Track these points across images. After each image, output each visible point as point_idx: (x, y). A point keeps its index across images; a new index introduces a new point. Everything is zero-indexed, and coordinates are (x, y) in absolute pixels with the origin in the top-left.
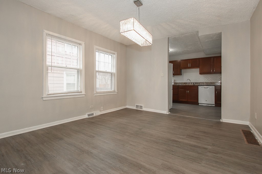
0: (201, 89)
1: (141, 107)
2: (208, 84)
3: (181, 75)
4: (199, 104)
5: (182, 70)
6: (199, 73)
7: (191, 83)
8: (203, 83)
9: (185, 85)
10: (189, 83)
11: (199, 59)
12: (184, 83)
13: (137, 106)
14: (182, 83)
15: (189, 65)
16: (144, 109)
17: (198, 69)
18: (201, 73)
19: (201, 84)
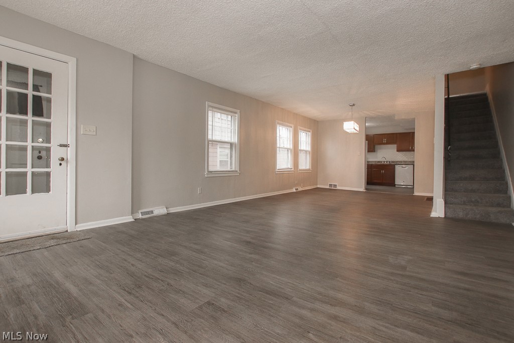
0: (398, 169)
1: (335, 186)
2: (406, 163)
3: (375, 151)
4: (396, 186)
5: (376, 146)
6: (396, 150)
7: (387, 162)
8: (401, 162)
9: (379, 164)
10: (384, 162)
11: (397, 134)
12: (378, 162)
13: (331, 185)
14: (375, 162)
15: (385, 141)
16: (338, 188)
17: (395, 146)
18: (398, 150)
19: (398, 163)
